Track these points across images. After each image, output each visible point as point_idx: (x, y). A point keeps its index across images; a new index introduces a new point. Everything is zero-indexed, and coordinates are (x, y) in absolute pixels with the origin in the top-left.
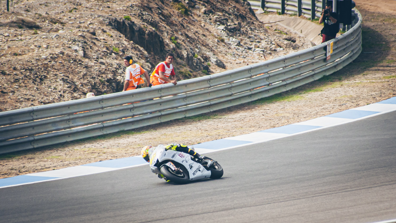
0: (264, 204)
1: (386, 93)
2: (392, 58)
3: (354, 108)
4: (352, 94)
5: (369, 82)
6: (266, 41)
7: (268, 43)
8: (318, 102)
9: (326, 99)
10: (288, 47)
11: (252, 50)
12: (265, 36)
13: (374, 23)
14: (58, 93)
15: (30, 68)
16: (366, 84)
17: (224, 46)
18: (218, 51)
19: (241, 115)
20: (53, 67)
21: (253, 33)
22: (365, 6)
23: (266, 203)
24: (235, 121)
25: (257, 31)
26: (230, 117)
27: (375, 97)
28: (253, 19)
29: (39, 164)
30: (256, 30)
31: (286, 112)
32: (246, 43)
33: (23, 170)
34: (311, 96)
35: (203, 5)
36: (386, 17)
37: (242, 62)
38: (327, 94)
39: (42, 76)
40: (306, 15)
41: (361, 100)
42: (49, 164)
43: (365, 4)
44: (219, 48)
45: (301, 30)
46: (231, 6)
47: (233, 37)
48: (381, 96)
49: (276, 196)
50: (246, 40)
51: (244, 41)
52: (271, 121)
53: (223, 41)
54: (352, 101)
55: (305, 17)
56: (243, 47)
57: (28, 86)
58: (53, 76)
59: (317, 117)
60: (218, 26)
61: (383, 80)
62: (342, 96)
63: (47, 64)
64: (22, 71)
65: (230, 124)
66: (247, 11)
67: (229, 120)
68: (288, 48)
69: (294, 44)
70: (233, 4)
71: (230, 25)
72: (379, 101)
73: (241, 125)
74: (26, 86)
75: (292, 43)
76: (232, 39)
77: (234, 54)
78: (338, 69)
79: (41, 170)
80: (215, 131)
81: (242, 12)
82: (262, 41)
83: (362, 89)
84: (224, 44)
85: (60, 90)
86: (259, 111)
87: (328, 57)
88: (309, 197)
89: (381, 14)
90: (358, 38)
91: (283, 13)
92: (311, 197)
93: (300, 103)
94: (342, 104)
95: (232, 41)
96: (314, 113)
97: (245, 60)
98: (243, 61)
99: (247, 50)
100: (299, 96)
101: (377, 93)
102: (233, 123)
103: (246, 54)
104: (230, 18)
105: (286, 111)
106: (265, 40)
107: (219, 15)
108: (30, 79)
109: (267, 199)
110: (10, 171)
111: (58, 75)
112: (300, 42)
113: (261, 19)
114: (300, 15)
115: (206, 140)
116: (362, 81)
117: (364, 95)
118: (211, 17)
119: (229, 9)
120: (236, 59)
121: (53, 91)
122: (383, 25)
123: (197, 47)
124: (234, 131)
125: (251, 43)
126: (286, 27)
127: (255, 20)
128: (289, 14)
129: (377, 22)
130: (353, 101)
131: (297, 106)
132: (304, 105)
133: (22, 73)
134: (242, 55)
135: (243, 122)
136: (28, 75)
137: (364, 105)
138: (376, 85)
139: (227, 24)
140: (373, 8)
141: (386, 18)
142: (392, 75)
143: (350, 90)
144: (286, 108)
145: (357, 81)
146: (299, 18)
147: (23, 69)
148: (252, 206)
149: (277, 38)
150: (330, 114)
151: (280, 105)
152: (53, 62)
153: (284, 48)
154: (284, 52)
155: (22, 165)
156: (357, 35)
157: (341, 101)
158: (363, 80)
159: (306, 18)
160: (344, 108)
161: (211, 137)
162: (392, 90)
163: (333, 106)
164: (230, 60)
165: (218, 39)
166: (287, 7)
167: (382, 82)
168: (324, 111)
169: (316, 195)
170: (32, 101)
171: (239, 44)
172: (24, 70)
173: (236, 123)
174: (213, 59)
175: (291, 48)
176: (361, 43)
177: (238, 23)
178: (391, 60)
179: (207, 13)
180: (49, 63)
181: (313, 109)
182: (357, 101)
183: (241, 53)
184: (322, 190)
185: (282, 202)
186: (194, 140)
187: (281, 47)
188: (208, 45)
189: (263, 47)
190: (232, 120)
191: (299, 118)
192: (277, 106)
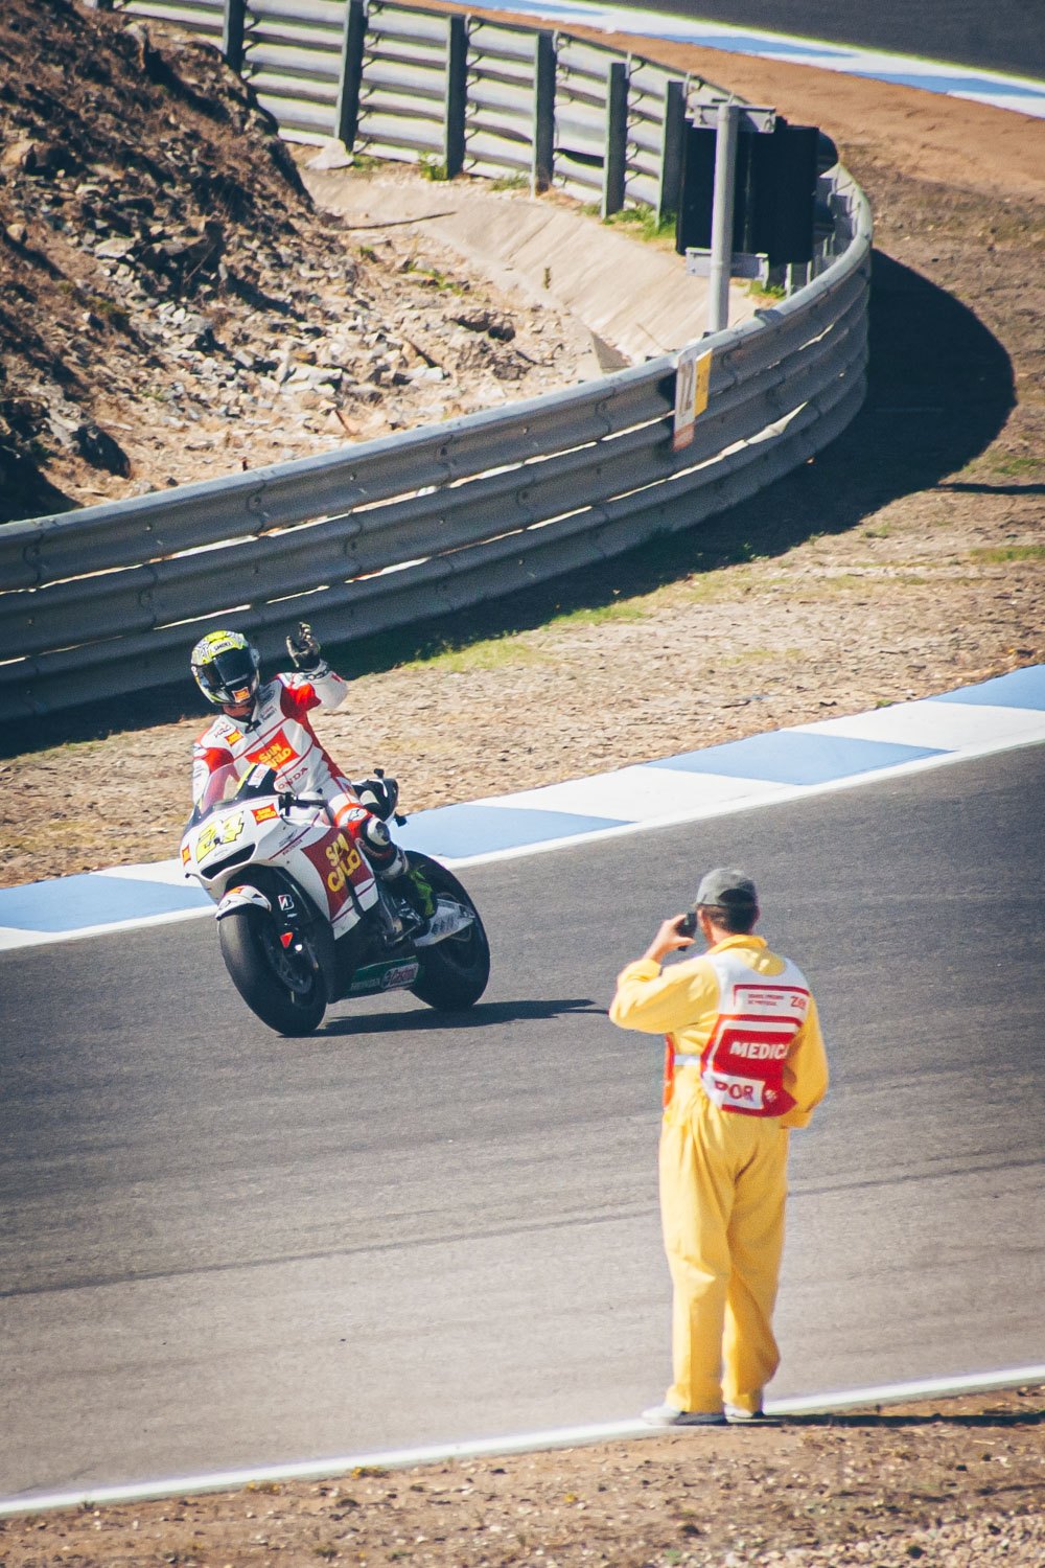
0: (292, 1259)
1: (982, 641)
2: (1026, 443)
3: (808, 720)
4: (804, 643)
5: (894, 581)
6: (353, 328)
7: (367, 338)
8: (617, 681)
9: (657, 664)
10: (469, 363)
11: (273, 378)
12: (348, 298)
13: (939, 246)
16: (880, 588)
17: (127, 348)
18: (91, 375)
21: (286, 281)
22: (894, 148)
23: (302, 1252)
24: (162, 775)
25: (305, 272)
26: (136, 748)
27: (924, 667)
28: (287, 204)
30: (302, 262)
31: (441, 734)
32: (246, 338)
34: (577, 644)
35: (20, 122)
36: (1007, 212)
37: (216, 442)
38: (669, 638)
40: (572, 189)
41: (848, 679)
43: (893, 140)
44: (100, 361)
45: (548, 270)
46: (173, 134)
47: (177, 301)
48: (953, 661)
49: (359, 1213)
50: (243, 319)
51: (233, 326)
53: (120, 321)
54: (796, 684)
55: (571, 198)
56: (226, 359)
59: (603, 769)
60: (97, 241)
61: (973, 572)
62: (745, 649)
65: (133, 790)
66: (261, 158)
67: (133, 765)
68: (471, 367)
69: (500, 351)
70: (183, 120)
71: (162, 236)
72: (944, 687)
75: (493, 343)
76: (171, 315)
77: (177, 398)
78: (734, 500)
80: (53, 827)
81: (230, 168)
82: (332, 328)
83: (853, 617)
84: (125, 340)
87: (681, 432)
88: (536, 1227)
89: (979, 195)
90: (846, 332)
91: (454, 169)
92: (546, 1227)
93: (520, 684)
94: (744, 694)
95: (170, 324)
96: (594, 741)
97: (238, 432)
98: (222, 435)
99: (251, 376)
101: (935, 640)
102: (151, 783)
103: (244, 397)
104: (162, 196)
105: (441, 728)
106: (351, 323)
107: (104, 181)
109: (310, 1229)
112: (539, 337)
113: (332, 199)
114: (542, 188)
116: (860, 571)
117: (864, 651)
118: (64, 186)
119: (163, 146)
120: (188, 423)
122: (988, 256)
124: (154, 828)
125: (270, 338)
126: (464, 251)
127: (302, 210)
128: (487, 178)
129: (953, 238)
130: (805, 682)
131: (501, 698)
132: (539, 697)
134: (217, 402)
137: (861, 711)
138: (933, 598)
139: (145, 229)
140: (935, 159)
141: (1004, 217)
142: (1018, 542)
143: (791, 618)
144: (441, 707)
145: (830, 573)
146: (539, 200)
148: (225, 1267)
149: (415, 313)
150: (677, 752)
151: (409, 691)
153: (450, 367)
154: (448, 392)
156: (845, 319)
157: (741, 682)
158: (865, 566)
159: (574, 204)
160: (753, 719)
161: (28, 858)
162: (1018, 625)
163: (694, 708)
164: (155, 429)
165: (93, 311)
166: (476, 142)
167: (966, 581)
168: (646, 735)
169: (577, 1215)
171: (207, 343)
173: (165, 783)
174: (64, 424)
175: (488, 372)
176: (866, 357)
177: (207, 225)
178: (1020, 457)
179: (40, 163)
181: (587, 720)
182: (824, 684)
183: (214, 392)
184: (606, 1189)
185: (388, 1247)
187: (432, 364)
188: (39, 344)
189: (334, 357)
190: (148, 766)
191: (511, 766)
192: (395, 695)
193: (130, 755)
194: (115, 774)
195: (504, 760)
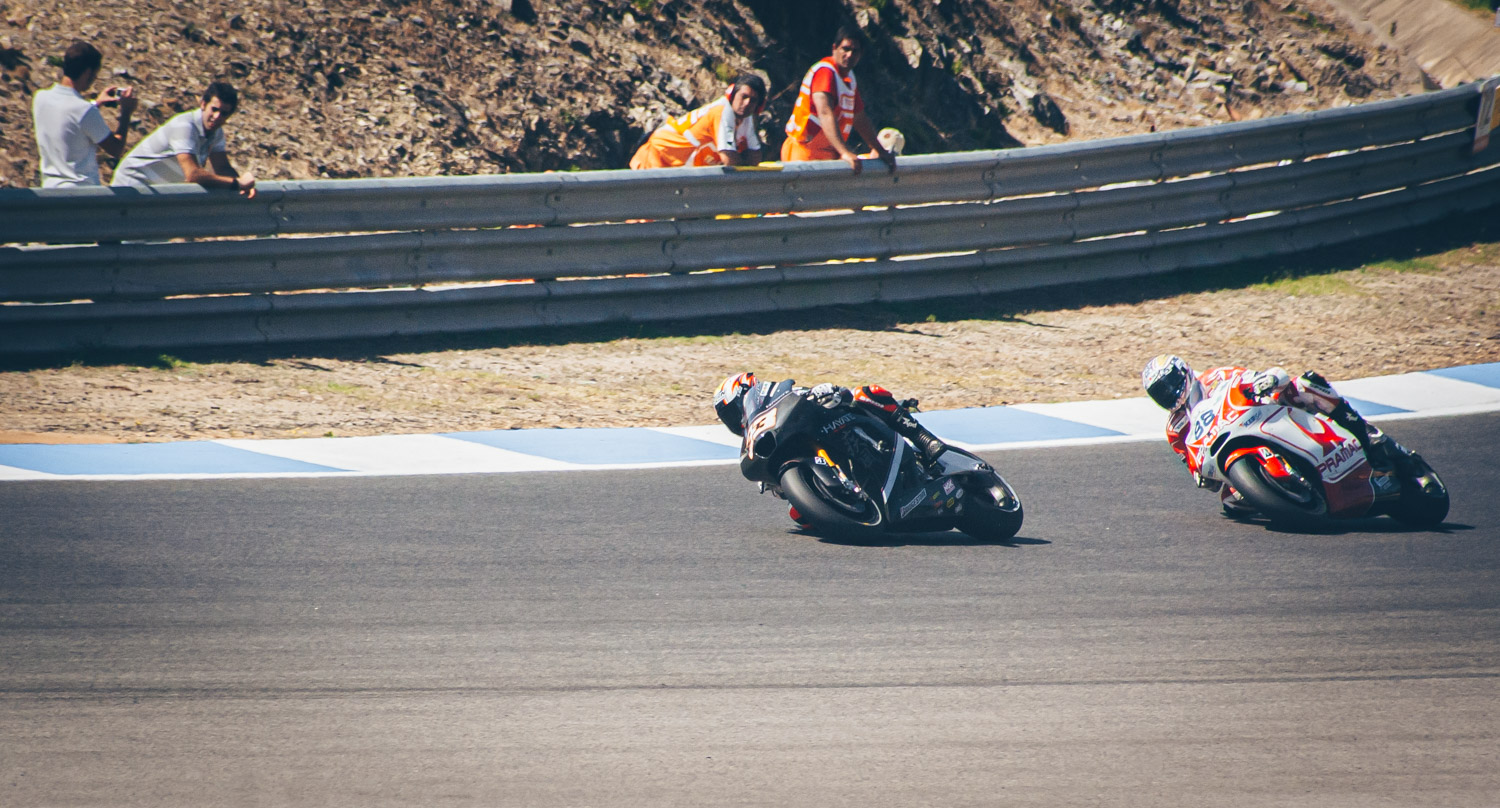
6: (1245, 48)
7: (1254, 56)
8: (1411, 313)
9: (1442, 304)
10: (1328, 81)
11: (1182, 76)
12: (1244, 26)
14: (393, 140)
15: (296, 28)
17: (1076, 43)
18: (1047, 59)
19: (1095, 325)
20: (389, 37)
21: (1199, 8)
24: (1069, 345)
29: (276, 409)
31: (1276, 336)
32: (1165, 45)
33: (210, 421)
34: (1385, 284)
37: (1134, 117)
38: (1453, 286)
39: (339, 66)
42: (314, 413)
44: (1055, 50)
45: (1394, 24)
47: (1117, 13)
49: (1177, 657)
50: (1164, 32)
51: (1156, 36)
53: (1073, 23)
56: (1149, 59)
57: (281, 98)
58: (382, 74)
59: (1393, 372)
63: (367, 21)
64: (264, 35)
65: (1045, 353)
67: (1046, 337)
68: (1330, 85)
69: (1352, 74)
73: (1091, 362)
74: (269, 97)
75: (1347, 68)
76: (1112, 23)
77: (1110, 83)
79: (279, 431)
80: (984, 373)
82: (1230, 46)
84: (1075, 37)
85: (401, 130)
86: (1171, 317)
87: (1479, 140)
93: (1338, 308)
95: (1110, 29)
96: (1389, 353)
97: (1151, 111)
98: (1140, 112)
99: (1166, 73)
102: (1059, 350)
103: (1159, 88)
105: (1277, 332)
106: (1243, 43)
108: (290, 72)
109: (1140, 664)
110: (157, 419)
111: (400, 69)
112: (1382, 67)
115: (941, 402)
120: (1116, 102)
121: (375, 131)
123: (966, 35)
124: (1058, 380)
125: (1182, 48)
131: (1323, 316)
132: (1352, 318)
133: (260, 45)
134: (1139, 88)
135: (1099, 353)
136: (287, 58)
144: (1279, 318)
147: (269, 30)
149: (1291, 41)
150: (1451, 366)
151: (1256, 305)
152: (388, 18)
153: (1314, 83)
154: (1312, 99)
155: (208, 403)
161: (963, 392)
163: (1466, 337)
164: (1090, 104)
165: (1054, 13)
168: (1428, 352)
169: (1339, 674)
170: (287, 157)
171: (1136, 46)
172: (272, 34)
173: (1070, 351)
174: (1024, 92)
175: (1342, 89)
180: (373, 19)
181: (1386, 338)
183: (1138, 82)
184: (1362, 659)
185: (1196, 682)
187: (1300, 78)
188: (1012, 32)
189: (1229, 67)
192: (1246, 307)
194: (1033, 342)
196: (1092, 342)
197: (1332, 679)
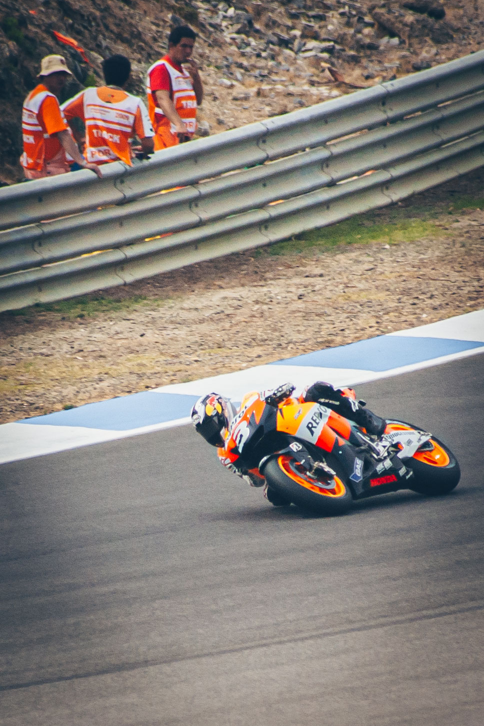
0: (247, 648)
6: (343, 14)
7: (351, 20)
10: (416, 34)
11: (291, 49)
19: (225, 298)
23: (253, 644)
24: (202, 322)
26: (187, 304)
31: (377, 287)
34: (468, 222)
37: (251, 94)
49: (291, 616)
50: (273, 11)
51: (266, 16)
52: (322, 321)
56: (261, 38)
65: (182, 332)
67: (185, 315)
68: (418, 36)
69: (437, 25)
73: (219, 336)
75: (431, 20)
80: (129, 360)
82: (330, 14)
86: (289, 282)
88: (398, 622)
93: (430, 251)
95: (225, 17)
96: (472, 289)
97: (266, 87)
98: (255, 89)
99: (276, 48)
100: (431, 222)
102: (194, 327)
103: (272, 63)
105: (377, 283)
109: (260, 627)
115: (94, 394)
120: (235, 83)
123: (99, 46)
124: (194, 358)
125: (289, 23)
131: (416, 262)
132: (441, 260)
134: (254, 67)
135: (227, 325)
144: (379, 270)
151: (361, 259)
153: (405, 37)
154: (404, 53)
161: (113, 381)
165: (175, 12)
169: (424, 612)
171: (248, 28)
173: (203, 327)
175: (428, 39)
181: (469, 275)
183: (253, 60)
185: (306, 638)
186: (54, 394)
187: (392, 35)
189: (330, 34)
190: (193, 315)
191: (418, 308)
192: (351, 262)
193: (182, 309)
194: (172, 322)
195: (414, 304)
196: (222, 316)
197: (420, 618)
